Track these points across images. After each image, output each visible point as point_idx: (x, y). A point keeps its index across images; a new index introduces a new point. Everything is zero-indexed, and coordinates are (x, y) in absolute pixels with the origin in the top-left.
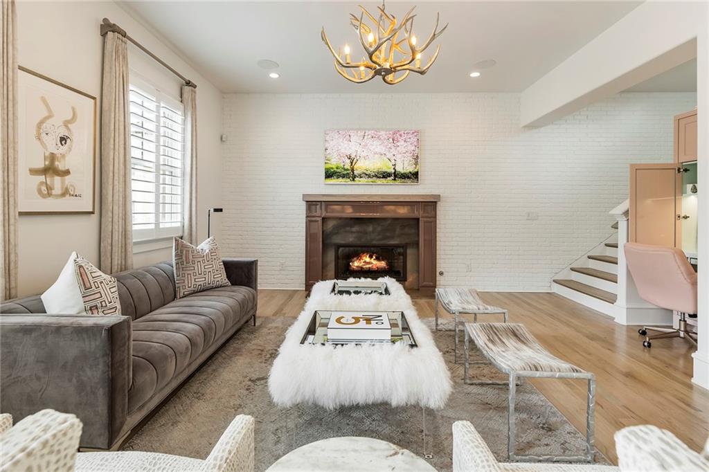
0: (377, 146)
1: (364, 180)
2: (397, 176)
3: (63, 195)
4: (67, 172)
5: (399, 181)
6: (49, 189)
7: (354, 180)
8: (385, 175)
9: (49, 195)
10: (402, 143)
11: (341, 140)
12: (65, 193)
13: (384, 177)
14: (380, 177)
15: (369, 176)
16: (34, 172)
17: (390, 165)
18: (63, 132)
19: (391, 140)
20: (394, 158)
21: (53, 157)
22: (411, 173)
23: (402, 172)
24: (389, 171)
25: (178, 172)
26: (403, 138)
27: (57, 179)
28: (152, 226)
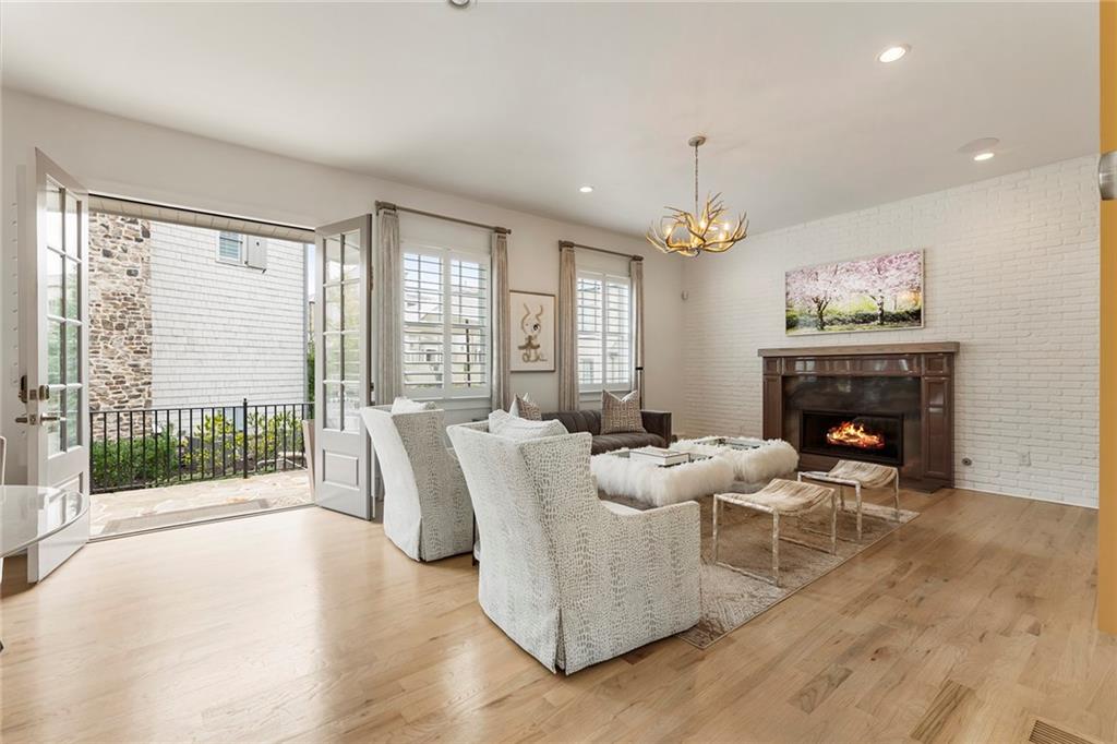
0: (855, 282)
1: (836, 328)
2: (887, 319)
3: (536, 360)
4: (538, 346)
5: (887, 326)
6: (529, 357)
7: (822, 328)
8: (866, 319)
9: (528, 360)
10: (893, 271)
11: (805, 281)
12: (537, 359)
13: (865, 322)
14: (859, 323)
15: (844, 322)
16: (521, 348)
17: (875, 304)
18: (535, 322)
19: (876, 271)
20: (881, 294)
21: (530, 338)
22: (907, 312)
23: (893, 311)
24: (872, 313)
25: (626, 337)
26: (894, 265)
27: (533, 351)
28: (601, 382)
